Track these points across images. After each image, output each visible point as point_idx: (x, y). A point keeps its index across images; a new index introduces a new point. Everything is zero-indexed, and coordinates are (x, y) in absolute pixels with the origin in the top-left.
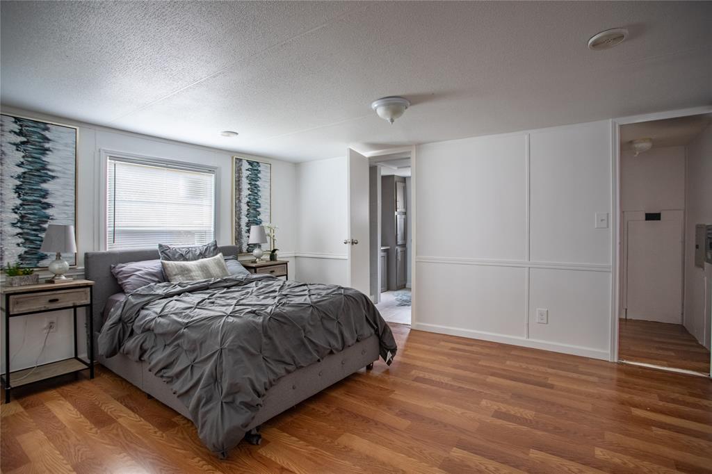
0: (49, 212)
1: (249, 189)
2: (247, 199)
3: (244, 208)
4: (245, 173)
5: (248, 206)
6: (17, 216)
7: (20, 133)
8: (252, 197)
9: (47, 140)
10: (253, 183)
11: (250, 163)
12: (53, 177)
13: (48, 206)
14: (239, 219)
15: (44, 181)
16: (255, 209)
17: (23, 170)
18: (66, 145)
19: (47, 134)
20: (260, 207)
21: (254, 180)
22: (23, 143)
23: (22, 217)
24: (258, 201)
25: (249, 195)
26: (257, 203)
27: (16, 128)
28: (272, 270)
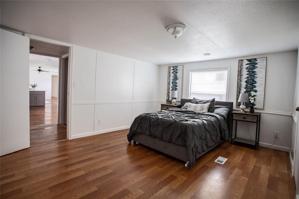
0: (177, 87)
1: (247, 74)
2: (246, 80)
3: (244, 84)
4: (245, 66)
5: (246, 83)
6: (172, 89)
7: (173, 70)
8: (250, 78)
9: (177, 70)
10: (251, 70)
11: (248, 60)
12: (178, 79)
13: (177, 86)
14: (240, 89)
15: (176, 80)
16: (252, 84)
17: (173, 78)
18: (181, 70)
19: (177, 68)
20: (256, 83)
21: (251, 69)
22: (174, 72)
23: (173, 89)
24: (255, 80)
25: (248, 77)
26: (254, 81)
27: (172, 69)
28: (245, 117)
